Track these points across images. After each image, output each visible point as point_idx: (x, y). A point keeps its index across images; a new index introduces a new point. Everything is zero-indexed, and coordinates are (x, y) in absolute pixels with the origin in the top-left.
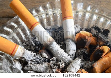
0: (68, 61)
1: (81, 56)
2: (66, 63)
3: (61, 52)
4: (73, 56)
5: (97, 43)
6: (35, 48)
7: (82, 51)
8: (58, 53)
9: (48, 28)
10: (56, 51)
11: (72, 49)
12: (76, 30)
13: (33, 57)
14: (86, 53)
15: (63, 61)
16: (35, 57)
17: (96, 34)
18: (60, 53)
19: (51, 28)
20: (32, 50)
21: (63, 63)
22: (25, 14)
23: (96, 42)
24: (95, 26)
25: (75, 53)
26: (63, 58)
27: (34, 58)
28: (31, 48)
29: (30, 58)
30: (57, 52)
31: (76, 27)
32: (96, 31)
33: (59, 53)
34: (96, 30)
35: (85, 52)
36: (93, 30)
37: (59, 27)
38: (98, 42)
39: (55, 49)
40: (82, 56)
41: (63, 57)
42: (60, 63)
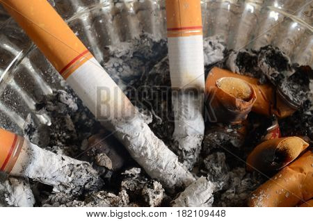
0: (174, 182)
1: (219, 154)
2: (171, 186)
3: (156, 153)
4: (194, 154)
5: (273, 111)
6: (77, 120)
7: (222, 137)
8: (147, 154)
9: (118, 53)
10: (140, 149)
11: (192, 130)
12: (208, 57)
13: (67, 177)
14: (236, 145)
15: (159, 184)
16: (73, 175)
17: (272, 79)
18: (153, 154)
19: (129, 51)
20: (68, 130)
21: (157, 193)
22: (41, 25)
23: (270, 108)
24: (269, 51)
25: (200, 145)
26: (161, 171)
27: (70, 179)
28: (65, 123)
29: (58, 179)
30: (142, 154)
31: (210, 47)
32: (273, 69)
33: (150, 154)
34: (272, 66)
35: (233, 142)
36: (264, 64)
37: (154, 42)
38: (275, 107)
39: (136, 144)
40: (223, 153)
41: (161, 167)
42: (149, 191)
